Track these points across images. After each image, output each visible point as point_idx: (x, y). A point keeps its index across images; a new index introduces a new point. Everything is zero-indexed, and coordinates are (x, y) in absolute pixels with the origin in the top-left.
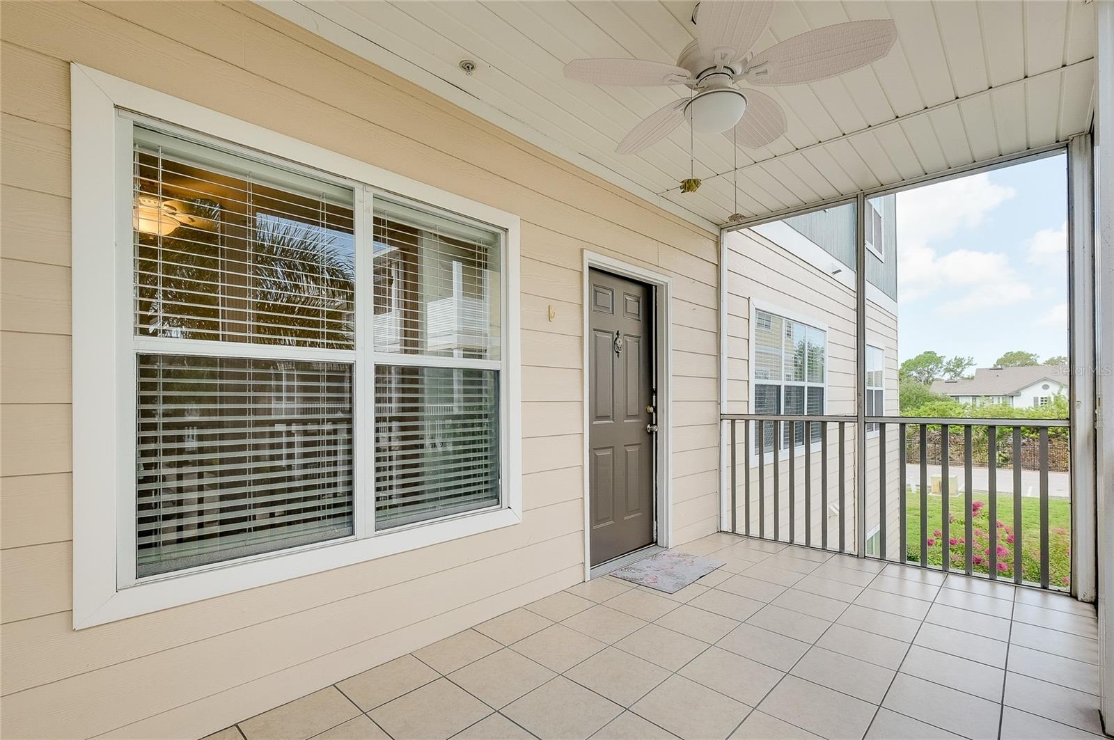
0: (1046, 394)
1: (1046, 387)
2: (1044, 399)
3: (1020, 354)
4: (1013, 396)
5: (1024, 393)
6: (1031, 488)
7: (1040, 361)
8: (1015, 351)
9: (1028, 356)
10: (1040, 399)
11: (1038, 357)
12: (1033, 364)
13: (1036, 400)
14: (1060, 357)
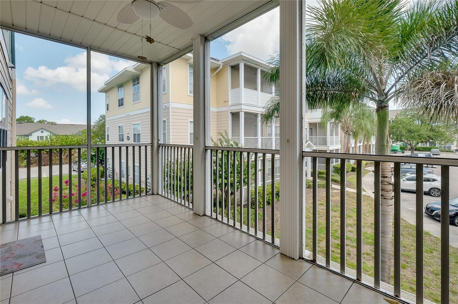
0: (42, 135)
1: (42, 132)
2: (41, 137)
3: (27, 117)
4: (28, 136)
5: (33, 134)
6: (45, 174)
7: (35, 121)
8: (25, 116)
9: (30, 119)
10: (40, 137)
11: (35, 119)
12: (32, 122)
13: (38, 137)
14: (43, 120)
